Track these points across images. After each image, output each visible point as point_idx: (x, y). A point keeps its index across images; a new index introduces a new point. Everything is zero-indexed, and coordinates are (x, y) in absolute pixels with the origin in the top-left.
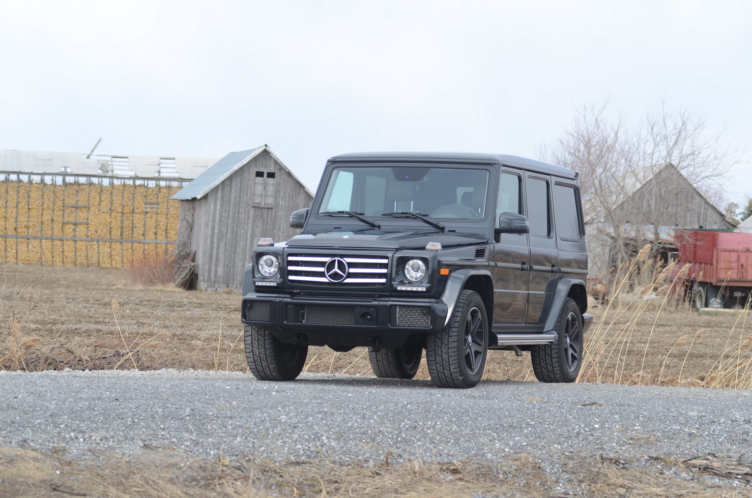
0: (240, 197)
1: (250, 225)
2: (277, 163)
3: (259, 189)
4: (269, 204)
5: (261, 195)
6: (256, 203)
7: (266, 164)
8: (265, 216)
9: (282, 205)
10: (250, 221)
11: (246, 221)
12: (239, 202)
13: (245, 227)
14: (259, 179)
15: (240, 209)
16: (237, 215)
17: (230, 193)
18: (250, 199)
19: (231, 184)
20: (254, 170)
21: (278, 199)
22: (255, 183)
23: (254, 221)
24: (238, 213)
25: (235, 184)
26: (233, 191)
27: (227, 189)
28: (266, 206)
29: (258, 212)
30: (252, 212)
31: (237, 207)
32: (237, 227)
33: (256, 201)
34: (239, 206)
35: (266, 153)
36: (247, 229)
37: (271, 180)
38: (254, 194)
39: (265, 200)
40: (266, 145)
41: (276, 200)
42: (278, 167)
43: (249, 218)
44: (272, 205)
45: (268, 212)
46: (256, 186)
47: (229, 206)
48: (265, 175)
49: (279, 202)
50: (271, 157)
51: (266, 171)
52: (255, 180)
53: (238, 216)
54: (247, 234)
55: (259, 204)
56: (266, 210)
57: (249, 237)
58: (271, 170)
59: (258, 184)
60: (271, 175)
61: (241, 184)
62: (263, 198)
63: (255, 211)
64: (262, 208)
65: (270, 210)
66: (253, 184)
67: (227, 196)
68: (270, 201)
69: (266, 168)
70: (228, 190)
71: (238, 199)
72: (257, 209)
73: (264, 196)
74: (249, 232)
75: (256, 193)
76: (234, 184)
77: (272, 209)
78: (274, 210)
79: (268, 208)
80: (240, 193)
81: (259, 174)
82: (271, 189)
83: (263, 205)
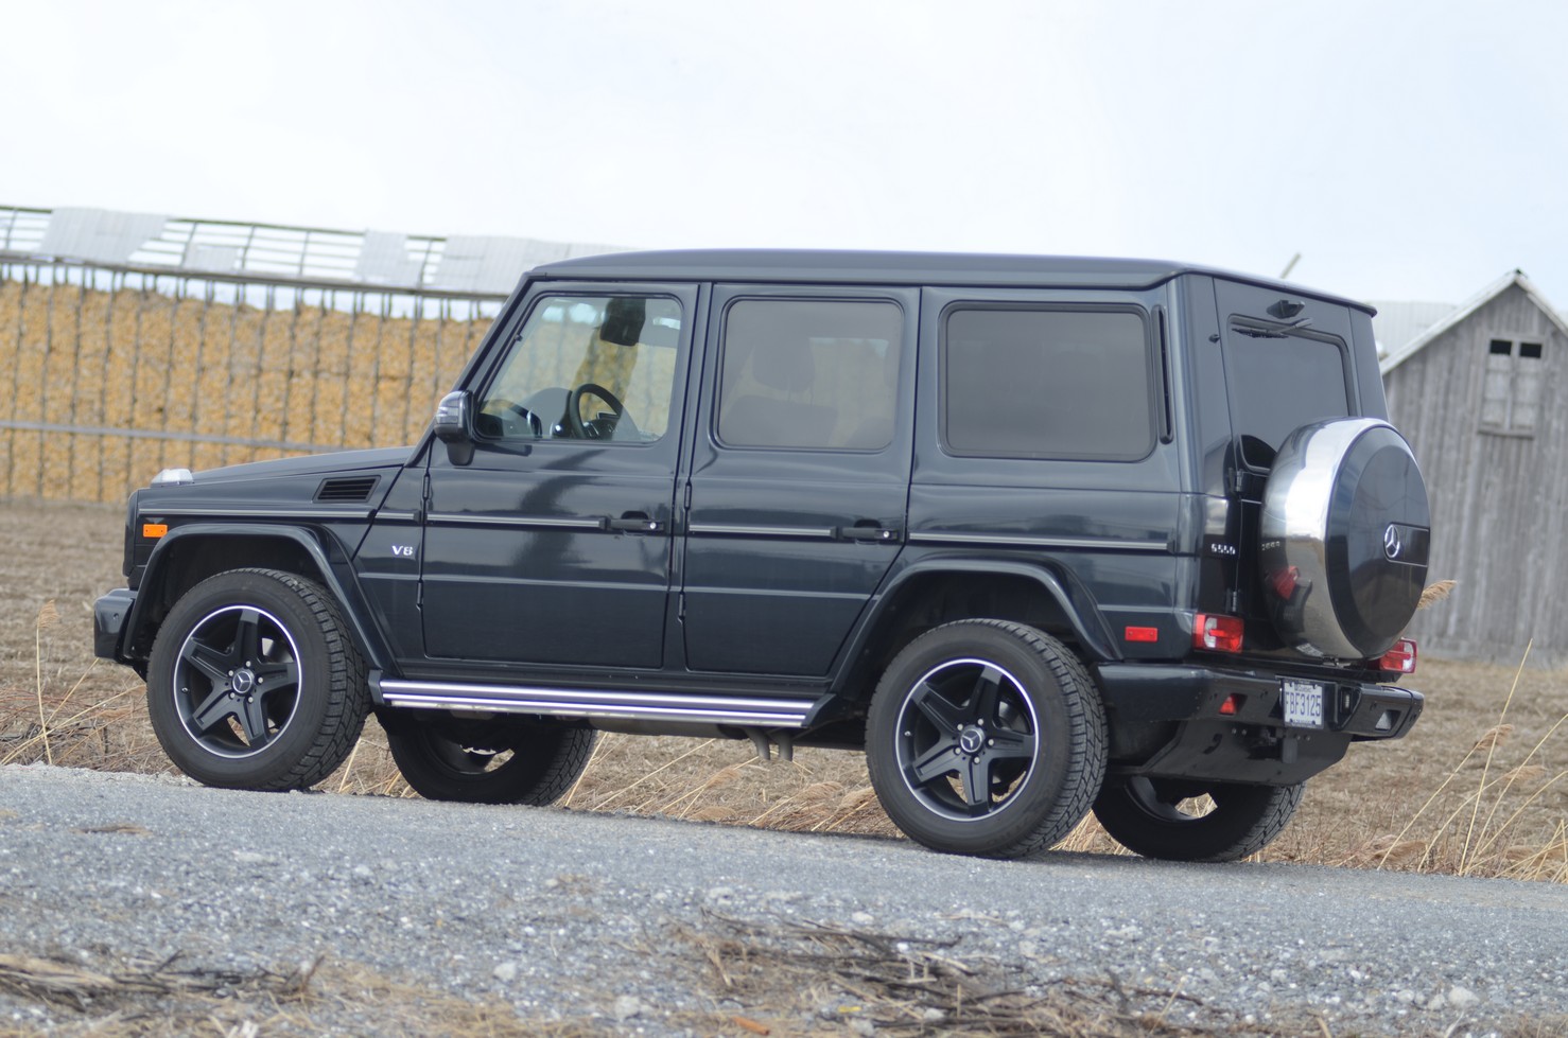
0: (1446, 406)
1: (1471, 481)
2: (1546, 318)
3: (1498, 386)
4: (1522, 427)
5: (1503, 402)
6: (1487, 424)
7: (1518, 320)
8: (1513, 458)
9: (1558, 431)
10: (1472, 469)
11: (1460, 472)
12: (1444, 419)
13: (1459, 485)
14: (1500, 361)
15: (1447, 438)
16: (1435, 453)
17: (1421, 394)
18: (1472, 412)
19: (1423, 374)
20: (1485, 335)
21: (1547, 415)
22: (1488, 371)
23: (1481, 471)
24: (1441, 447)
25: (1435, 369)
26: (1429, 389)
27: (1412, 382)
28: (1516, 432)
29: (1493, 446)
30: (1476, 445)
31: (1438, 432)
32: (1436, 485)
33: (1489, 418)
34: (1443, 430)
35: (1515, 292)
36: (1463, 491)
37: (1530, 364)
38: (1484, 400)
39: (1512, 416)
40: (1518, 272)
41: (1541, 416)
42: (1549, 329)
43: (1467, 462)
44: (1530, 428)
45: (1519, 447)
46: (1490, 378)
47: (1417, 429)
48: (1515, 350)
49: (1549, 424)
50: (1531, 303)
51: (1517, 340)
52: (1487, 362)
53: (1439, 458)
54: (1461, 504)
55: (1496, 425)
56: (1515, 442)
57: (1466, 511)
58: (1533, 336)
59: (1497, 372)
60: (1532, 351)
61: (1450, 371)
62: (1508, 411)
63: (1484, 445)
64: (1504, 437)
65: (1525, 444)
66: (1481, 371)
67: (1411, 403)
68: (1527, 417)
69: (1517, 330)
70: (1415, 386)
71: (1441, 412)
72: (1490, 439)
73: (1509, 405)
74: (1469, 499)
75: (1489, 395)
76: (1431, 370)
77: (1530, 439)
78: (1536, 443)
79: (1521, 438)
80: (1447, 394)
81: (1500, 347)
82: (1529, 387)
83: (1506, 429)
